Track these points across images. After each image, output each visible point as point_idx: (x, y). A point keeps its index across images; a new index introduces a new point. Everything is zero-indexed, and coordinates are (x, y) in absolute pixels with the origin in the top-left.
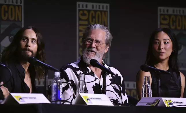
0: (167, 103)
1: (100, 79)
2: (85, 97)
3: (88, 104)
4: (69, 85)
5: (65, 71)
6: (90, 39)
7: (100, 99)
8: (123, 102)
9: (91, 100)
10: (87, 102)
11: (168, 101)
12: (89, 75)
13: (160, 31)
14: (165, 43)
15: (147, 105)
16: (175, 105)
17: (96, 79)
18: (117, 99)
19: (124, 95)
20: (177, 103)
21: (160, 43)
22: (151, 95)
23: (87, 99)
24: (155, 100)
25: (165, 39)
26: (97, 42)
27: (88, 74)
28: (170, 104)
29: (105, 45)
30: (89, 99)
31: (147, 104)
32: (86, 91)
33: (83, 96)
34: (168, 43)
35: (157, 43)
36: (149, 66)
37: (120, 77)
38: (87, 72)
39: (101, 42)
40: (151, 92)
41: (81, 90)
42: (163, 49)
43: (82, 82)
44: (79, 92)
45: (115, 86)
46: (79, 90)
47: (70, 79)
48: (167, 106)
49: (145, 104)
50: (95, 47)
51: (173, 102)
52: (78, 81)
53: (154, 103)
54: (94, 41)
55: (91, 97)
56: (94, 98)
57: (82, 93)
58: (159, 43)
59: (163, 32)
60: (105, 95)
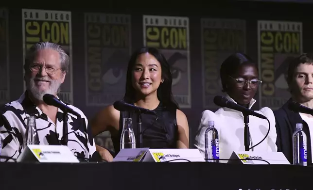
0: (156, 157)
1: (56, 123)
2: (36, 150)
3: (41, 161)
4: (12, 135)
5: (4, 114)
6: (38, 64)
7: (58, 152)
8: (90, 155)
9: (45, 154)
10: (39, 157)
11: (158, 154)
12: (40, 119)
13: (144, 52)
14: (151, 70)
15: (128, 161)
16: (168, 159)
17: (50, 124)
18: (83, 152)
19: (92, 144)
20: (171, 156)
21: (144, 70)
22: (134, 145)
23: (39, 153)
24: (140, 153)
25: (151, 64)
26: (49, 67)
27: (37, 118)
28: (161, 158)
29: (60, 71)
30: (42, 153)
31: (128, 159)
32: (37, 142)
33: (33, 150)
34: (155, 70)
35: (138, 69)
36: (126, 103)
37: (84, 119)
38: (37, 115)
39: (54, 67)
40: (135, 142)
41: (30, 140)
42: (148, 79)
43: (32, 129)
44: (28, 144)
45: (78, 133)
46: (28, 141)
47: (12, 126)
48: (156, 161)
49: (125, 160)
50: (47, 75)
51: (166, 156)
52: (24, 130)
53: (138, 157)
54: (44, 66)
55: (45, 151)
56: (49, 152)
57: (32, 144)
58: (142, 70)
59: (147, 54)
60: (66, 146)
